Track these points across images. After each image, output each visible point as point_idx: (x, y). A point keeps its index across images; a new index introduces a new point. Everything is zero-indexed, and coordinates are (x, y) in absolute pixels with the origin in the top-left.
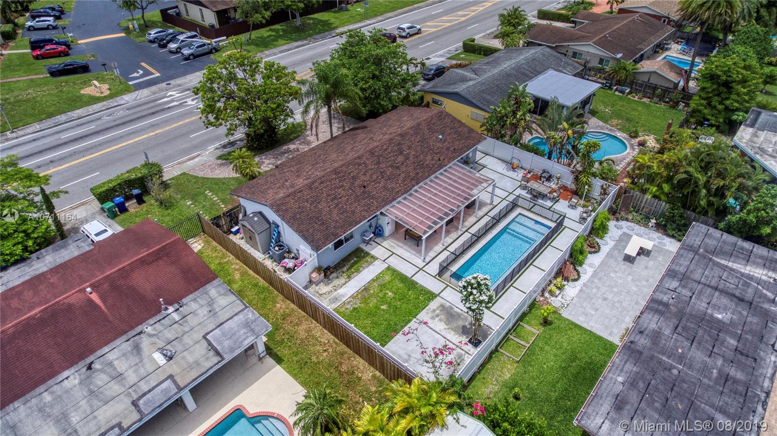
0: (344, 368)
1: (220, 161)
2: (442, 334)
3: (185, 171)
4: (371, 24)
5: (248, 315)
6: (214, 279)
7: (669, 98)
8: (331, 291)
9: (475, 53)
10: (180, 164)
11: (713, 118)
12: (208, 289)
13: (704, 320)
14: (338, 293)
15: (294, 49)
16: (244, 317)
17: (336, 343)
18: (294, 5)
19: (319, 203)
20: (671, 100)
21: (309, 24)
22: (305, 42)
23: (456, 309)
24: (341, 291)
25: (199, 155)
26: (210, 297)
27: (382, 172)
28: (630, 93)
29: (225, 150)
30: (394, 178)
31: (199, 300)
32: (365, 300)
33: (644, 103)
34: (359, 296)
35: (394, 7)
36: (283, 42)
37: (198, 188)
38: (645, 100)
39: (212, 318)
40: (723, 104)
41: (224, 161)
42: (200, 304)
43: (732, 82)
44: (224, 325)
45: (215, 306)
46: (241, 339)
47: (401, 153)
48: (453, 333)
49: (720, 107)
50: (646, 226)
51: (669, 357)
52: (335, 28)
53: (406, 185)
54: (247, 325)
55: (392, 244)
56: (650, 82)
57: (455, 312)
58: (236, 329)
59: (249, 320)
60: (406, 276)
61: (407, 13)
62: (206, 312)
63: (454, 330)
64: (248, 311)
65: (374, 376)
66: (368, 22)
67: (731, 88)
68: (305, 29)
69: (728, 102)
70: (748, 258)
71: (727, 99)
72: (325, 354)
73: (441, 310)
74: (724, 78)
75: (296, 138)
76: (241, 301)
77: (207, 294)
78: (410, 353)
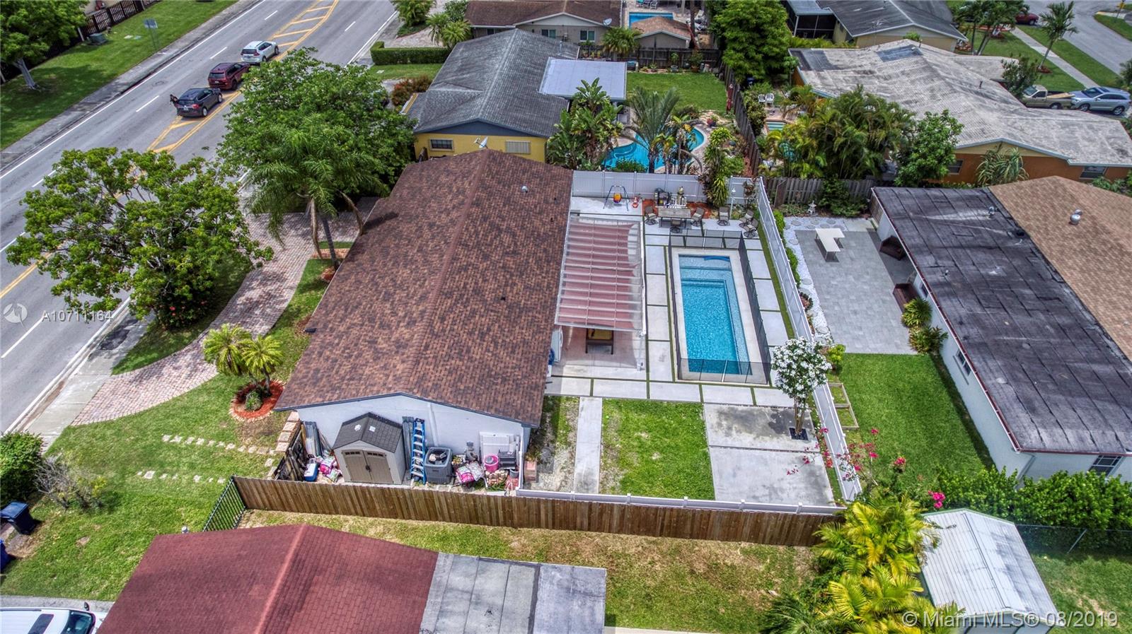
0: (700, 568)
1: (128, 376)
2: (759, 447)
3: (66, 424)
4: (173, 58)
5: (553, 577)
6: (436, 560)
7: (688, 62)
8: (566, 477)
9: (396, 64)
10: (33, 416)
11: (755, 72)
12: (445, 581)
13: (988, 282)
14: (580, 475)
15: (63, 131)
16: (551, 583)
17: (654, 542)
18: (28, 49)
19: (468, 351)
20: (691, 63)
21: (52, 81)
22: (74, 114)
23: (740, 408)
24: (580, 468)
25: (61, 384)
26: (463, 591)
27: (503, 267)
28: (641, 67)
29: (115, 351)
30: (526, 269)
31: (450, 608)
32: (621, 461)
33: (662, 75)
34: (609, 461)
35: (190, 22)
36: (27, 125)
37: (137, 440)
38: (660, 71)
39: (505, 621)
40: (760, 53)
41: (137, 371)
42: (459, 614)
43: (763, 24)
44: (537, 617)
45: (487, 598)
46: (587, 620)
47: (500, 230)
48: (767, 438)
49: (759, 57)
50: (806, 214)
51: (1007, 334)
52: (112, 77)
53: (547, 272)
54: (570, 591)
55: (576, 367)
56: (658, 46)
57: (742, 411)
58: (561, 609)
59: (566, 584)
60: (640, 400)
61: (220, 27)
62: (485, 619)
63: (763, 433)
64: (546, 571)
65: (744, 552)
66: (166, 55)
67: (763, 30)
68: (52, 91)
69: (765, 49)
70: (950, 205)
71: (763, 45)
72: (657, 567)
73: (726, 420)
74: (754, 21)
75: (242, 277)
76: (516, 563)
77: (452, 589)
78: (752, 494)
